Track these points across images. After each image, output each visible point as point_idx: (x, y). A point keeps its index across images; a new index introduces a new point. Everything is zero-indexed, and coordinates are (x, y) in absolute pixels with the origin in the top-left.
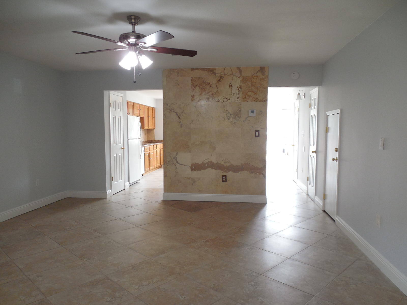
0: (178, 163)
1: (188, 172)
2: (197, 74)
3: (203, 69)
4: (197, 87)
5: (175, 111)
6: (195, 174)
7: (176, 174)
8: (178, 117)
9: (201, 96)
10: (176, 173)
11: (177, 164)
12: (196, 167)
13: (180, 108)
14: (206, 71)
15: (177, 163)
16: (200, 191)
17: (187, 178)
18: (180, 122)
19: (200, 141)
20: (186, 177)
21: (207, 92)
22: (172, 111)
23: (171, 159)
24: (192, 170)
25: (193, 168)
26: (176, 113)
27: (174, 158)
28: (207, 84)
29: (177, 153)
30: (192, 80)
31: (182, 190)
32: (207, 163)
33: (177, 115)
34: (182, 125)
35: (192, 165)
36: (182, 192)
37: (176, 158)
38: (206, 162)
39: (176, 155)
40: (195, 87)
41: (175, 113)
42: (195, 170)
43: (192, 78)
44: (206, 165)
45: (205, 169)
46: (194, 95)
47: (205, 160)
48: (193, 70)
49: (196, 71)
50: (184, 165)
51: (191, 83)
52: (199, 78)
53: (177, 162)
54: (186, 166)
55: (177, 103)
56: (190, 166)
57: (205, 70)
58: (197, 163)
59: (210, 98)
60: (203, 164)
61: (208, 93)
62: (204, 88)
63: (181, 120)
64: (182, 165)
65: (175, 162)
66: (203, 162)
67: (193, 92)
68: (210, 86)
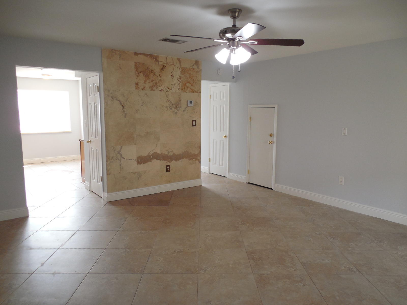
0: (123, 158)
1: (134, 167)
2: (141, 59)
3: (146, 55)
4: (141, 74)
5: (118, 99)
6: (142, 167)
7: (121, 170)
8: (122, 106)
9: (145, 83)
10: (121, 169)
11: (122, 160)
12: (142, 160)
13: (124, 96)
14: (150, 57)
15: (121, 158)
16: (146, 185)
17: (133, 173)
18: (124, 112)
19: (145, 132)
20: (131, 172)
21: (151, 80)
22: (115, 98)
23: (115, 154)
24: (138, 163)
25: (139, 161)
26: (120, 101)
27: (119, 153)
28: (151, 72)
29: (121, 147)
30: (135, 66)
31: (128, 187)
32: (153, 154)
33: (121, 103)
34: (126, 114)
35: (138, 158)
36: (128, 189)
37: (120, 153)
38: (151, 153)
39: (121, 149)
40: (139, 73)
41: (118, 101)
42: (141, 164)
43: (136, 63)
44: (152, 157)
45: (150, 161)
46: (138, 83)
47: (150, 152)
48: (136, 54)
49: (139, 55)
50: (130, 159)
51: (135, 68)
52: (143, 64)
53: (122, 156)
54: (131, 160)
55: (120, 90)
56: (135, 160)
57: (149, 56)
58: (143, 155)
59: (154, 87)
60: (149, 156)
61: (152, 81)
62: (147, 76)
63: (125, 109)
64: (127, 159)
65: (119, 156)
66: (148, 154)
67: (137, 79)
68: (154, 75)
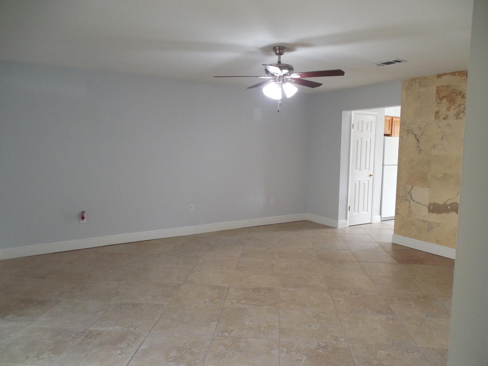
0: (413, 200)
1: (424, 213)
2: (445, 81)
3: (453, 74)
4: (443, 99)
5: (413, 133)
6: (434, 218)
7: (409, 214)
8: (417, 140)
9: (449, 111)
10: (409, 212)
11: (412, 203)
12: (435, 208)
13: (420, 129)
14: (459, 75)
15: (411, 200)
16: (438, 242)
17: (423, 221)
18: (419, 147)
19: (443, 174)
20: (421, 220)
21: (457, 105)
22: (410, 132)
23: (405, 194)
24: (430, 211)
25: (432, 208)
26: (415, 135)
27: (409, 193)
28: (459, 94)
29: (412, 187)
30: (437, 91)
31: (415, 236)
32: (451, 205)
33: (416, 137)
34: (420, 150)
35: (430, 204)
36: (415, 237)
37: (410, 193)
38: (449, 203)
39: (411, 189)
40: (440, 99)
41: (414, 135)
42: (433, 212)
43: (438, 87)
44: (449, 207)
45: (446, 213)
46: (439, 111)
47: (447, 201)
48: (439, 76)
49: (443, 77)
50: (420, 203)
51: (436, 94)
52: (448, 86)
53: (412, 198)
54: (422, 205)
55: (416, 122)
56: (427, 206)
57: (457, 74)
58: (437, 202)
59: (461, 114)
60: (445, 206)
61: (459, 106)
62: (453, 101)
63: (420, 144)
64: (417, 202)
65: (409, 198)
66: (445, 203)
67: (438, 106)
68: (463, 97)
